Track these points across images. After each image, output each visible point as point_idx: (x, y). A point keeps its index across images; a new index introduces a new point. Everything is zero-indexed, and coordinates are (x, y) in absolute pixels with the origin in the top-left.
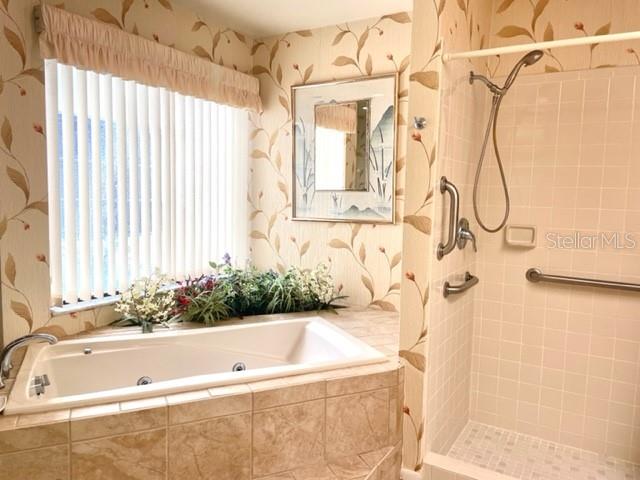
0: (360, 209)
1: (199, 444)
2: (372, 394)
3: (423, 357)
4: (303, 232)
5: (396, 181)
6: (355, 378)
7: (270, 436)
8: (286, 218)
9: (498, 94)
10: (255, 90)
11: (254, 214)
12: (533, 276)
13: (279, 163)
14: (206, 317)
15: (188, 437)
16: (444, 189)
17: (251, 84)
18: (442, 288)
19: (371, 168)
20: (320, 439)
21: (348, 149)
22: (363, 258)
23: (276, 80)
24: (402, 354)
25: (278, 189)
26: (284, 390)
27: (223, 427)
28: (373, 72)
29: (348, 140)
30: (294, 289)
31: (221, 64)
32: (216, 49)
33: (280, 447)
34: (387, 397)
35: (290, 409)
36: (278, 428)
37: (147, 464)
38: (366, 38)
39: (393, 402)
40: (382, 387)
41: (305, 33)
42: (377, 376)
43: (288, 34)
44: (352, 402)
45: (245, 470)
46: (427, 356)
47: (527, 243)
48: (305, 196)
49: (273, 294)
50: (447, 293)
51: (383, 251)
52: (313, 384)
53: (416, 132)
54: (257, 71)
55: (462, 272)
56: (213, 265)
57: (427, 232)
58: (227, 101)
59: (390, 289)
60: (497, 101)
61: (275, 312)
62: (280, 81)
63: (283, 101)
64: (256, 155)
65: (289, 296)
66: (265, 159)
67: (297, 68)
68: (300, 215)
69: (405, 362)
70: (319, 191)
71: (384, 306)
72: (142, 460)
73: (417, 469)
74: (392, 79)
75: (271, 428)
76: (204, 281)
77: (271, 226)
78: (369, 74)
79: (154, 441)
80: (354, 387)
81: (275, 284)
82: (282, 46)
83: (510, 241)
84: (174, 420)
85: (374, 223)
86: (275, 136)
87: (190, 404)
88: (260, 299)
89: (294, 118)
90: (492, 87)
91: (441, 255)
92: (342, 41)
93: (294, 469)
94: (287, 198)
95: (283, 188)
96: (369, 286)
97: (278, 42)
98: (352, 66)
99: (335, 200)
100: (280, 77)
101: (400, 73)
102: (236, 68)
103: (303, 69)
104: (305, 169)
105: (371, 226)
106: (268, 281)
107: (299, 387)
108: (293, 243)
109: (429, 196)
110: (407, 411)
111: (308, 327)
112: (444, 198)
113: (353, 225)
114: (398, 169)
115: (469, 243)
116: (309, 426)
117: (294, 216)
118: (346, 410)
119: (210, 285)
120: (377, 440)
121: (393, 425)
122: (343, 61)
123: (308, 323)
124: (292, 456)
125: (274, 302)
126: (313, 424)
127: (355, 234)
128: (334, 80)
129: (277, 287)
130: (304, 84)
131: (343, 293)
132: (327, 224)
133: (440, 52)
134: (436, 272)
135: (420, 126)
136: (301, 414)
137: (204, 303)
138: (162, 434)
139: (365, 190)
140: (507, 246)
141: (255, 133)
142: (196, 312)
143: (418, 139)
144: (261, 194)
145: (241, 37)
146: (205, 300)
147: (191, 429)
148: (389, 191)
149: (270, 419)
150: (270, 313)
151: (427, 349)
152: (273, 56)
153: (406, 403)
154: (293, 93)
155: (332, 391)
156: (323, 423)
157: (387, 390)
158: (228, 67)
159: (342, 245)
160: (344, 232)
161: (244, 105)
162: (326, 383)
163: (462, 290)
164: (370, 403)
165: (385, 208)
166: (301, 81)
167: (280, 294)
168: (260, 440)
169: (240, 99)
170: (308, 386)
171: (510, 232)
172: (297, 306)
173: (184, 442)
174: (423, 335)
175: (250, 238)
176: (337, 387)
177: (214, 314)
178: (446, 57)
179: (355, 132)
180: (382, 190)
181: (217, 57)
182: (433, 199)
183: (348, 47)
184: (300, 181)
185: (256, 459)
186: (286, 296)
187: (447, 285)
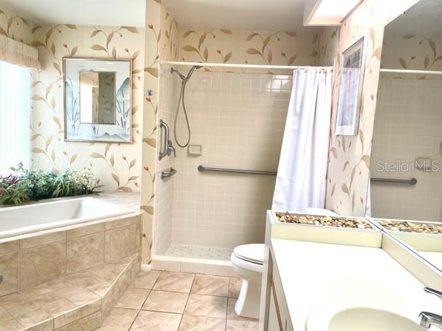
0: (111, 135)
1: (37, 259)
2: (128, 227)
3: (152, 208)
4: (72, 148)
5: (132, 120)
6: (120, 220)
7: (75, 252)
8: (60, 140)
9: (185, 80)
10: (36, 57)
11: (34, 137)
12: (201, 169)
13: (54, 105)
14: (16, 200)
15: (31, 256)
16: (161, 126)
17: (33, 53)
18: (160, 175)
19: (117, 112)
20: (102, 252)
21: (94, 97)
22: (113, 163)
23: (51, 52)
24: (142, 208)
25: (53, 122)
26: (82, 228)
27: (50, 250)
28: (117, 57)
29: (93, 91)
30: (71, 183)
31: (13, 38)
32: (10, 29)
33: (81, 258)
34: (135, 229)
35: (86, 238)
36: (79, 248)
37: (8, 272)
38: (112, 37)
39: (138, 231)
40: (133, 224)
41: (71, 26)
42: (130, 218)
43: (59, 25)
44: (118, 232)
45: (63, 272)
46: (154, 207)
47: (198, 153)
48: (74, 126)
49: (56, 187)
50: (163, 177)
51: (125, 159)
52: (98, 224)
53: (148, 97)
54: (36, 44)
55: (169, 168)
56: (13, 169)
57: (155, 147)
58: (19, 63)
59: (130, 180)
60: (184, 84)
61: (58, 197)
62: (54, 54)
63: (56, 66)
64: (35, 98)
65: (68, 186)
66: (43, 101)
67: (66, 46)
68: (69, 137)
69: (143, 211)
70: (83, 123)
71: (125, 190)
72: (5, 270)
73: (149, 263)
74: (129, 63)
75: (76, 248)
76: (11, 178)
77: (48, 144)
78: (115, 58)
79: (12, 259)
80: (119, 225)
81: (57, 180)
82: (55, 32)
83: (191, 152)
84: (23, 247)
85: (119, 143)
86: (50, 87)
87: (32, 238)
88: (47, 190)
89: (64, 78)
90: (182, 77)
91: (160, 158)
92: (97, 35)
93: (89, 269)
94: (60, 127)
95: (57, 121)
96: (116, 179)
97: (52, 29)
98: (103, 51)
99: (94, 129)
100: (54, 51)
101: (133, 60)
102: (22, 41)
103: (70, 49)
104: (73, 110)
105: (117, 145)
106: (52, 179)
107: (90, 226)
108: (65, 156)
109: (155, 129)
110: (145, 236)
111: (83, 203)
112: (162, 130)
113: (106, 144)
114: (133, 113)
115: (172, 153)
116: (96, 246)
117: (66, 138)
118: (115, 237)
119: (14, 181)
120: (130, 251)
121: (138, 243)
122: (97, 47)
123: (82, 200)
124: (87, 262)
125: (58, 191)
126: (98, 244)
127: (107, 149)
128: (92, 58)
129: (58, 182)
130: (71, 57)
131: (100, 184)
132: (89, 144)
133: (159, 59)
134: (158, 166)
135: (150, 94)
136: (92, 240)
137: (13, 192)
138: (16, 255)
139: (113, 124)
140: (190, 155)
141: (35, 84)
142: (8, 197)
143: (149, 100)
144: (40, 124)
145: (25, 21)
146: (14, 190)
147: (32, 252)
148: (128, 125)
149: (75, 244)
150: (55, 197)
151: (154, 204)
152: (48, 36)
153: (144, 232)
154: (64, 63)
155: (108, 227)
156: (103, 244)
157: (135, 225)
158: (18, 40)
159: (99, 156)
160: (101, 148)
161: (29, 66)
162: (105, 223)
163: (170, 175)
164: (127, 232)
165: (125, 135)
166: (69, 55)
167: (62, 186)
168: (71, 255)
169: (27, 62)
170: (95, 225)
171: (191, 148)
172: (73, 192)
173: (29, 259)
174: (153, 197)
175: (31, 153)
176: (111, 225)
177: (21, 198)
178: (162, 62)
179: (98, 87)
180: (124, 124)
181: (10, 34)
182: (157, 130)
183: (101, 40)
184: (69, 117)
185: (68, 265)
186: (66, 187)
187: (163, 173)
